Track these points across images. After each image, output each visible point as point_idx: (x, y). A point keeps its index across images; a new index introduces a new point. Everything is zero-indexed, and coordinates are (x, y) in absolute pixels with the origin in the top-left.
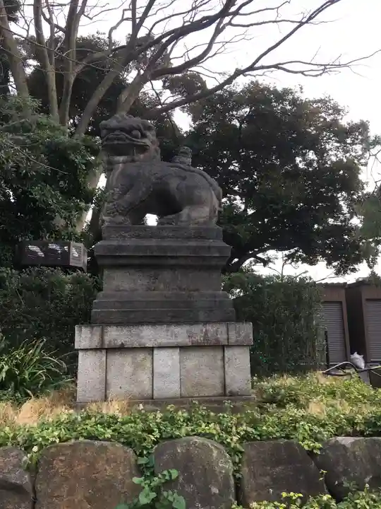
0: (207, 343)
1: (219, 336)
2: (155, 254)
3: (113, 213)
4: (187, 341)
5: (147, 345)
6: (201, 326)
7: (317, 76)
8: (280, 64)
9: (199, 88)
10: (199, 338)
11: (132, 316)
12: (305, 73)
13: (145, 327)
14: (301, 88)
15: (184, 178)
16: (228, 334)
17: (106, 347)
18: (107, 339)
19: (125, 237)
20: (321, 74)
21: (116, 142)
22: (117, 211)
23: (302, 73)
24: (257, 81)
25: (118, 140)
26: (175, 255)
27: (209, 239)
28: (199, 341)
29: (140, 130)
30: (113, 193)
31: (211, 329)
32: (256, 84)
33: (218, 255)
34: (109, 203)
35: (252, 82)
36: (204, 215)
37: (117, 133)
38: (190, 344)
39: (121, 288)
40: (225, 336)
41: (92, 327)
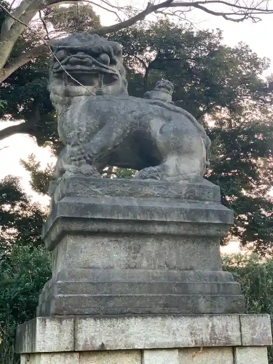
0: (215, 343)
1: (230, 333)
2: (139, 218)
3: (79, 159)
4: (189, 341)
5: (136, 347)
6: (206, 319)
7: (238, 21)
8: (200, 2)
9: (90, 24)
10: (204, 336)
11: (111, 304)
12: (226, 16)
13: (133, 320)
14: (220, 33)
15: (169, 120)
16: (241, 331)
17: (81, 349)
18: (82, 337)
19: (96, 193)
20: (242, 20)
21: (78, 67)
22: (85, 158)
23: (224, 15)
24: (167, 21)
25: (82, 63)
26: (164, 220)
27: (205, 200)
28: (205, 340)
29: (109, 54)
30: (78, 134)
31: (219, 322)
32: (165, 24)
33: (218, 222)
34: (73, 146)
35: (161, 22)
36: (194, 169)
37: (80, 54)
38: (193, 345)
39: (92, 264)
40: (238, 334)
41: (60, 321)
